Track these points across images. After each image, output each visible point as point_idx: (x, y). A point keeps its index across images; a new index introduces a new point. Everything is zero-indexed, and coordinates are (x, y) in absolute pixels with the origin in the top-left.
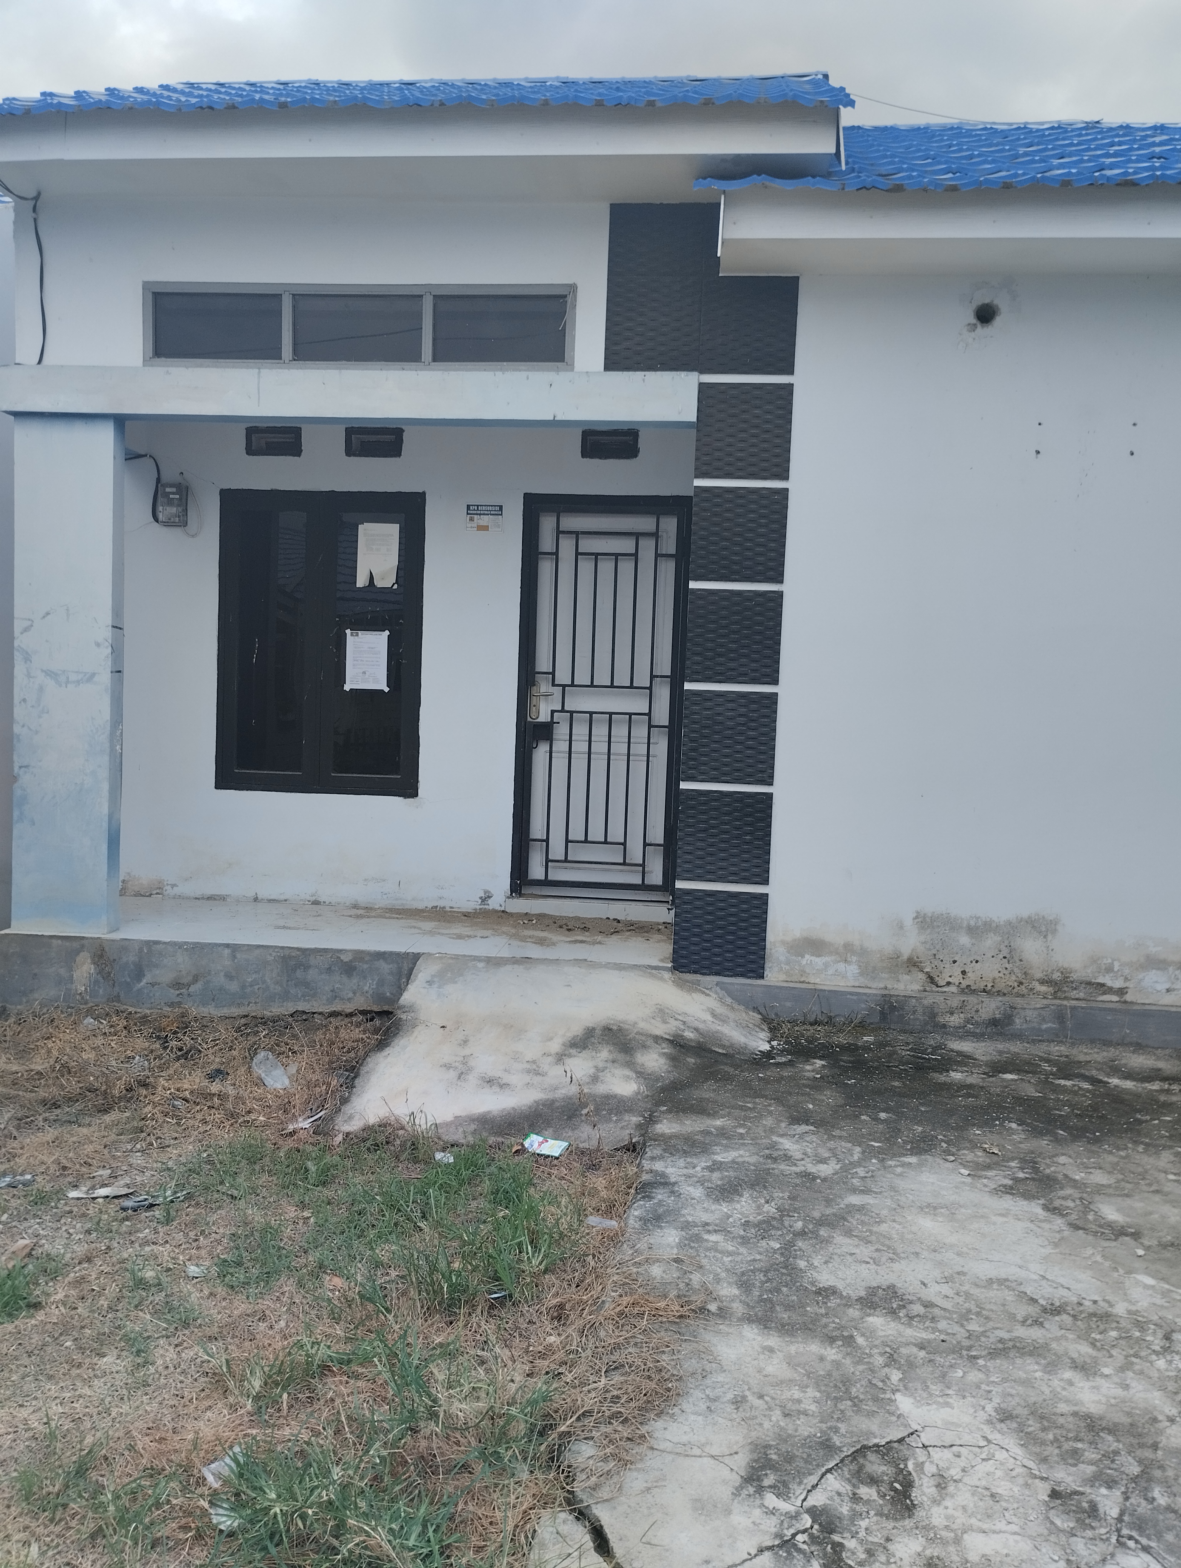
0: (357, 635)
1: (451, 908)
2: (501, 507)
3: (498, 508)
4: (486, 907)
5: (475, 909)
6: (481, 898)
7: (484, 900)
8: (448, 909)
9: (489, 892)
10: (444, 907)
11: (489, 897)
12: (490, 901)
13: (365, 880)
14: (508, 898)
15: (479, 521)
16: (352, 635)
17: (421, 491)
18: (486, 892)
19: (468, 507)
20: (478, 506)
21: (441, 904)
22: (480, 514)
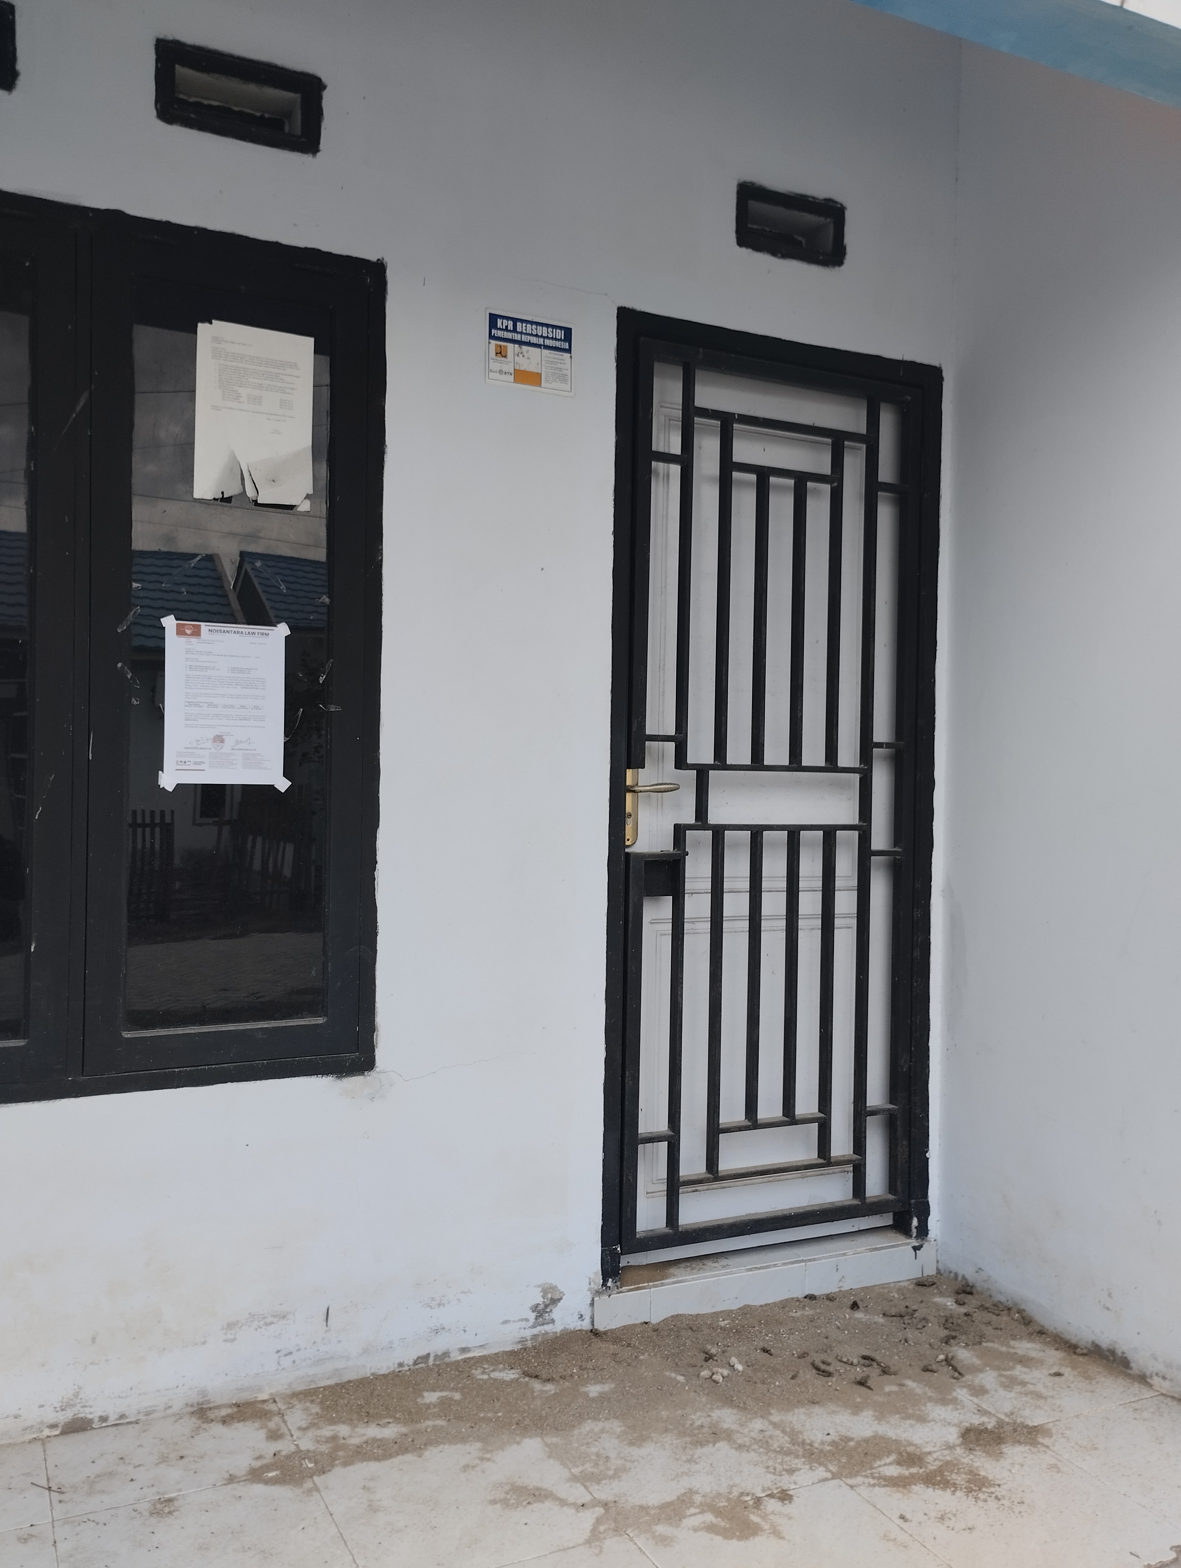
0: (197, 633)
1: (464, 1350)
2: (568, 332)
3: (560, 334)
4: (548, 1328)
5: (522, 1341)
6: (535, 1308)
7: (541, 1312)
8: (457, 1356)
9: (553, 1288)
10: (446, 1354)
11: (554, 1301)
12: (557, 1313)
13: (230, 1326)
14: (598, 1293)
15: (520, 359)
16: (180, 632)
17: (373, 258)
18: (546, 1290)
19: (493, 319)
20: (515, 321)
21: (437, 1346)
22: (521, 343)
